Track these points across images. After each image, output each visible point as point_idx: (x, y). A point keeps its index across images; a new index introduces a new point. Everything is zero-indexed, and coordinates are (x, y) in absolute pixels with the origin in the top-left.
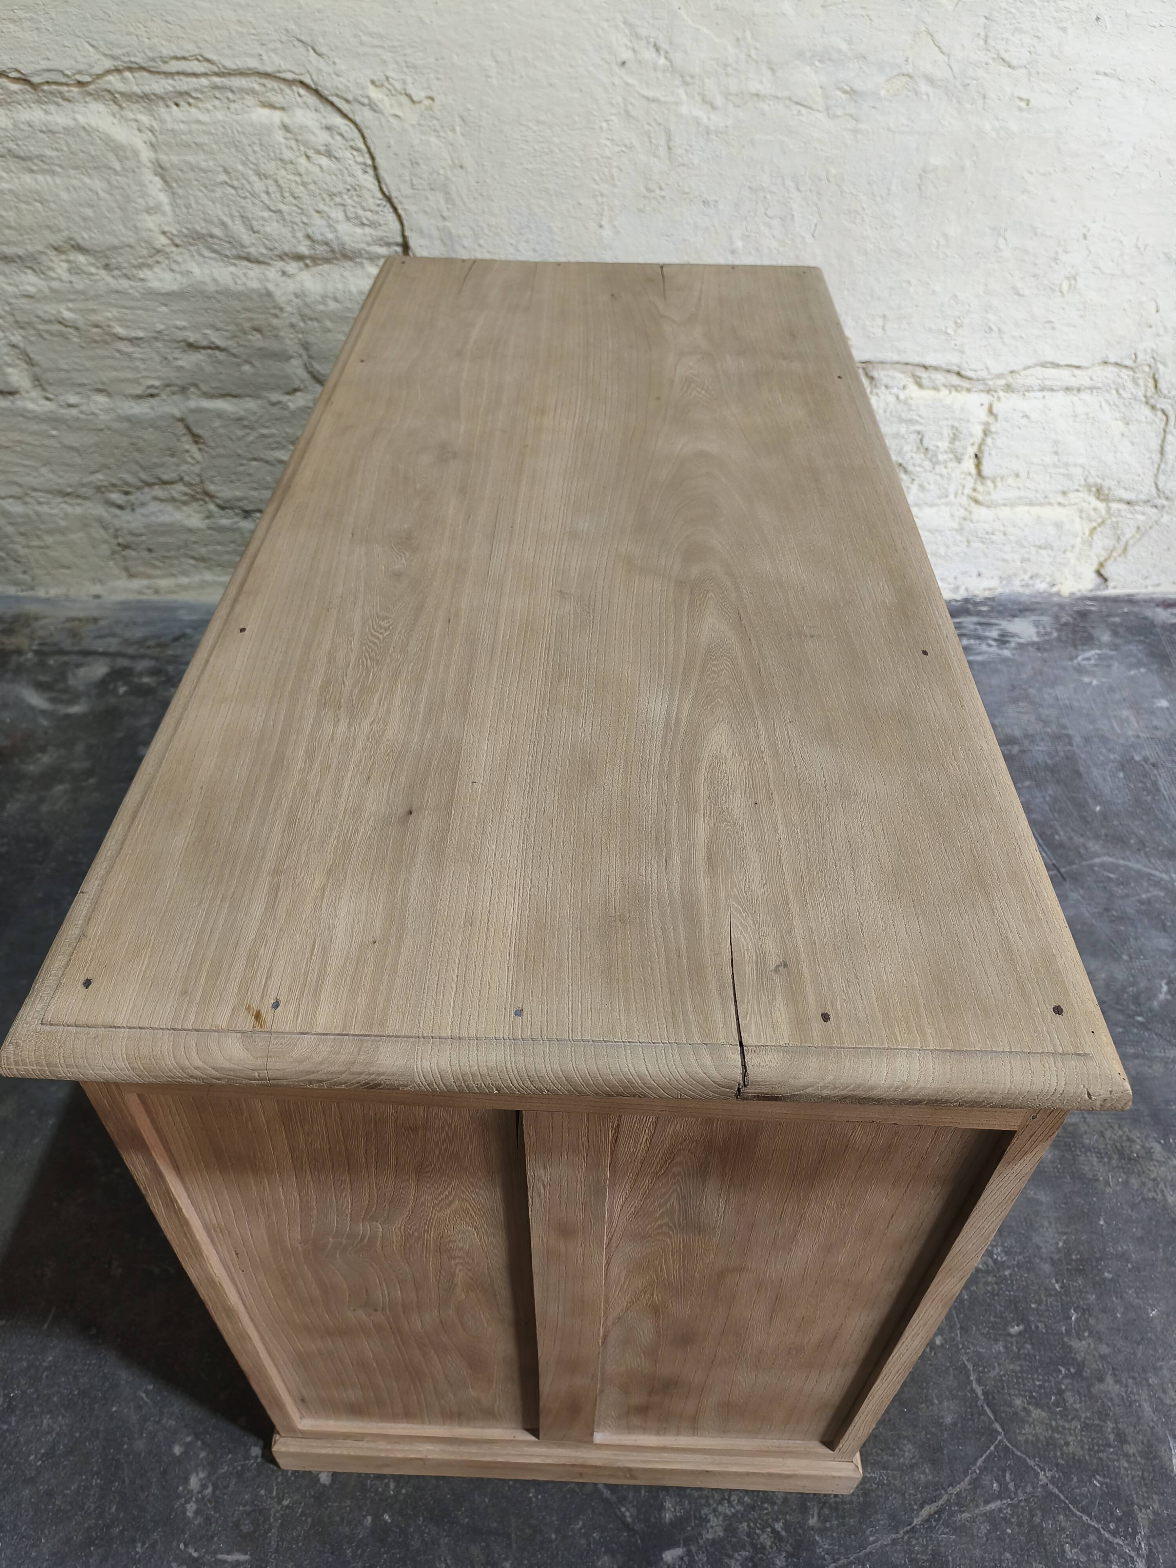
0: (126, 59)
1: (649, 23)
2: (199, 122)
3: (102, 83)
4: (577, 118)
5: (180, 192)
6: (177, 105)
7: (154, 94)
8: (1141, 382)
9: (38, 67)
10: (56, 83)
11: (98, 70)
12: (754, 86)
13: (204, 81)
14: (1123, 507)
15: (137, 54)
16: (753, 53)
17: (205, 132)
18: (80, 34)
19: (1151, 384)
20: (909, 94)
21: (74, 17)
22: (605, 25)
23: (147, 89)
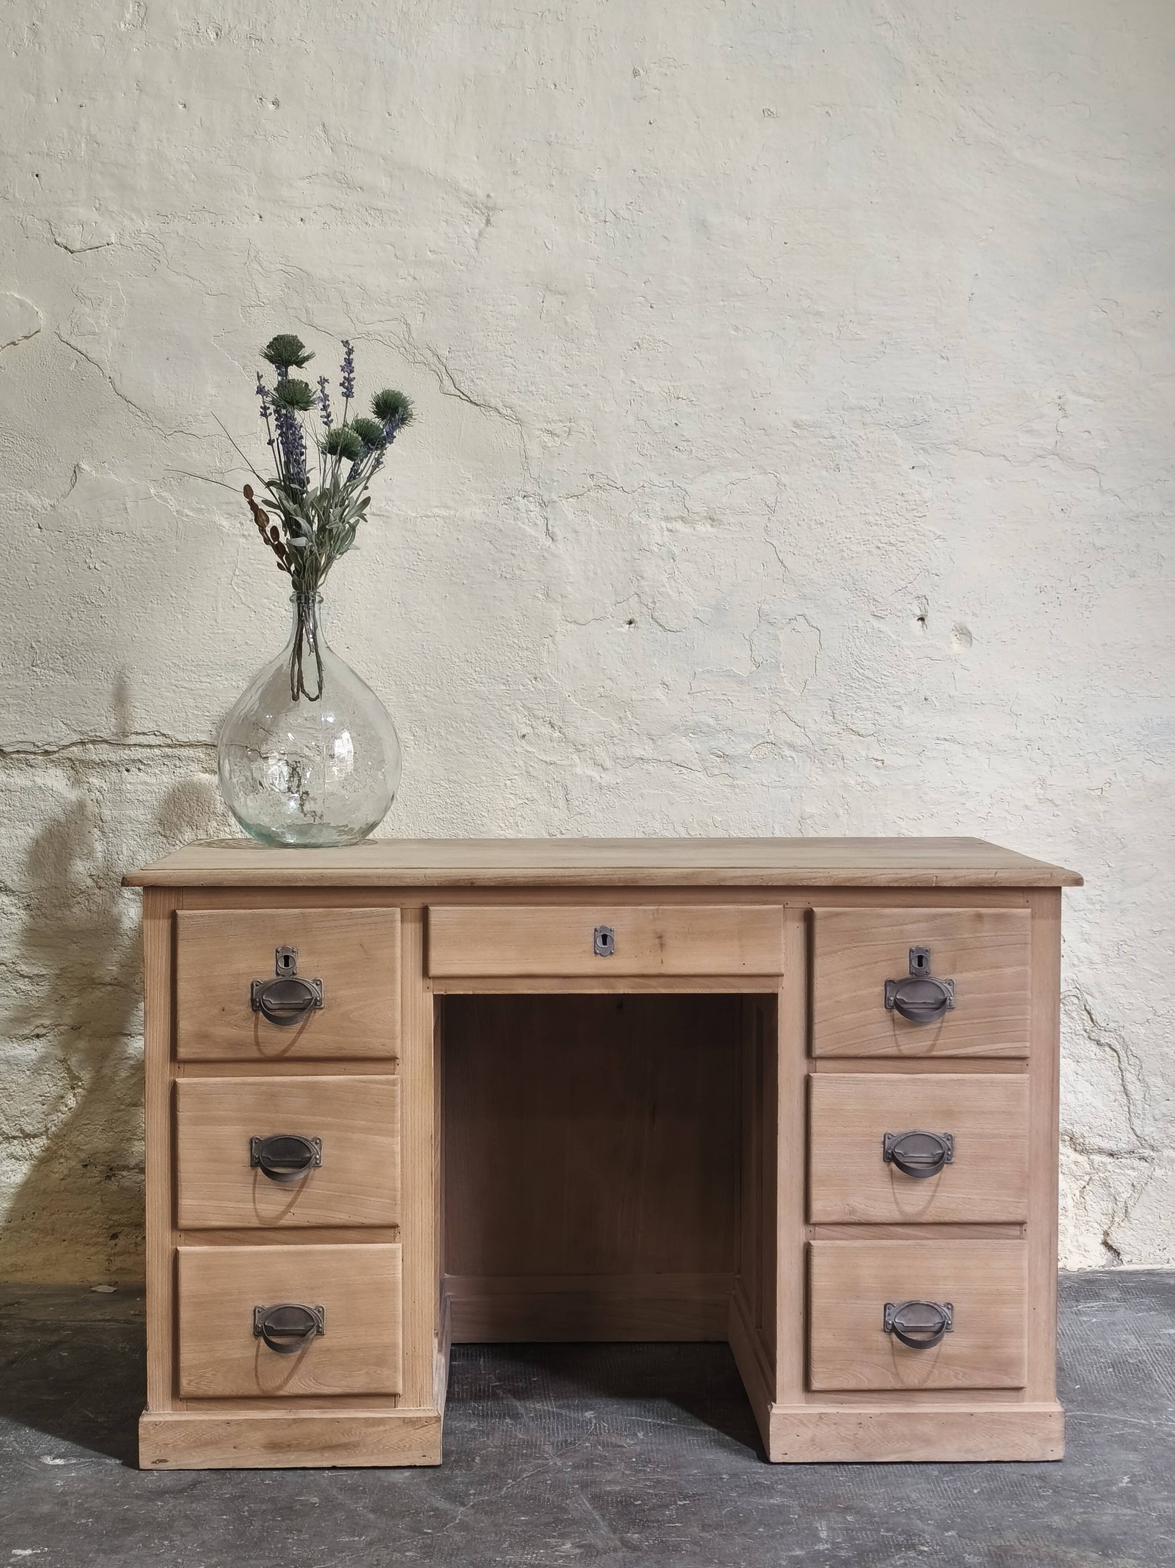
0: (93, 734)
1: (544, 707)
2: (146, 783)
3: (66, 753)
4: (484, 778)
5: (115, 841)
6: (128, 770)
7: (110, 761)
8: (1074, 1014)
9: (14, 740)
10: (25, 752)
11: (65, 742)
12: (638, 752)
13: (157, 751)
14: (1108, 1160)
15: (104, 730)
16: (634, 727)
17: (149, 792)
18: (58, 715)
19: (1086, 1017)
20: (776, 757)
21: (55, 704)
22: (507, 708)
23: (105, 757)
